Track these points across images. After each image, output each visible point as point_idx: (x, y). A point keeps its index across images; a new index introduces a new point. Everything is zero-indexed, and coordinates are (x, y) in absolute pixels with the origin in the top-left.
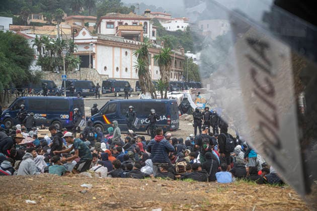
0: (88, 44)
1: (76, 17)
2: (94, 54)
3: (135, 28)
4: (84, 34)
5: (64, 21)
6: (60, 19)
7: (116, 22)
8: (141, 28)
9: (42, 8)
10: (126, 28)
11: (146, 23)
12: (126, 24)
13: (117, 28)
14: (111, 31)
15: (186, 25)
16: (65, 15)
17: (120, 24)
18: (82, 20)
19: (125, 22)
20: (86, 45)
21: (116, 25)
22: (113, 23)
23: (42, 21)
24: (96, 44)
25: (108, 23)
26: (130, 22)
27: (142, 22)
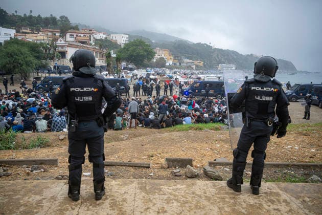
0: (64, 46)
1: (49, 30)
2: (66, 51)
3: (85, 38)
4: (61, 41)
5: (41, 31)
6: (39, 31)
7: (75, 35)
8: (88, 38)
9: (28, 24)
10: (80, 38)
11: (90, 36)
12: (80, 36)
13: (76, 38)
14: (73, 39)
15: (105, 36)
16: (41, 28)
17: (77, 36)
18: (52, 32)
19: (79, 35)
20: (62, 47)
21: (75, 36)
22: (73, 35)
23: (28, 31)
24: (68, 46)
25: (71, 35)
26: (82, 35)
27: (89, 35)
